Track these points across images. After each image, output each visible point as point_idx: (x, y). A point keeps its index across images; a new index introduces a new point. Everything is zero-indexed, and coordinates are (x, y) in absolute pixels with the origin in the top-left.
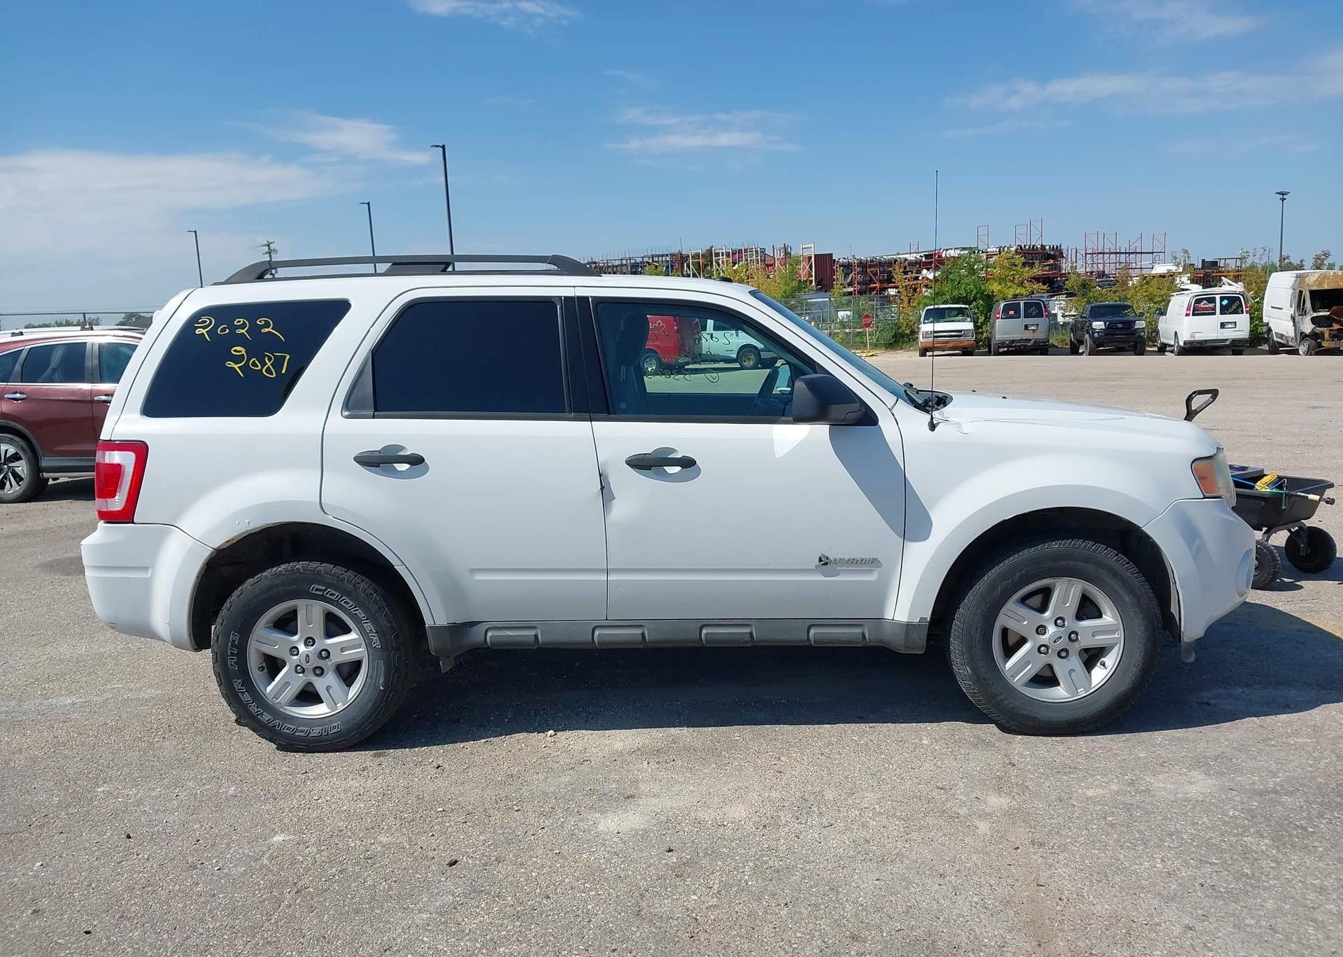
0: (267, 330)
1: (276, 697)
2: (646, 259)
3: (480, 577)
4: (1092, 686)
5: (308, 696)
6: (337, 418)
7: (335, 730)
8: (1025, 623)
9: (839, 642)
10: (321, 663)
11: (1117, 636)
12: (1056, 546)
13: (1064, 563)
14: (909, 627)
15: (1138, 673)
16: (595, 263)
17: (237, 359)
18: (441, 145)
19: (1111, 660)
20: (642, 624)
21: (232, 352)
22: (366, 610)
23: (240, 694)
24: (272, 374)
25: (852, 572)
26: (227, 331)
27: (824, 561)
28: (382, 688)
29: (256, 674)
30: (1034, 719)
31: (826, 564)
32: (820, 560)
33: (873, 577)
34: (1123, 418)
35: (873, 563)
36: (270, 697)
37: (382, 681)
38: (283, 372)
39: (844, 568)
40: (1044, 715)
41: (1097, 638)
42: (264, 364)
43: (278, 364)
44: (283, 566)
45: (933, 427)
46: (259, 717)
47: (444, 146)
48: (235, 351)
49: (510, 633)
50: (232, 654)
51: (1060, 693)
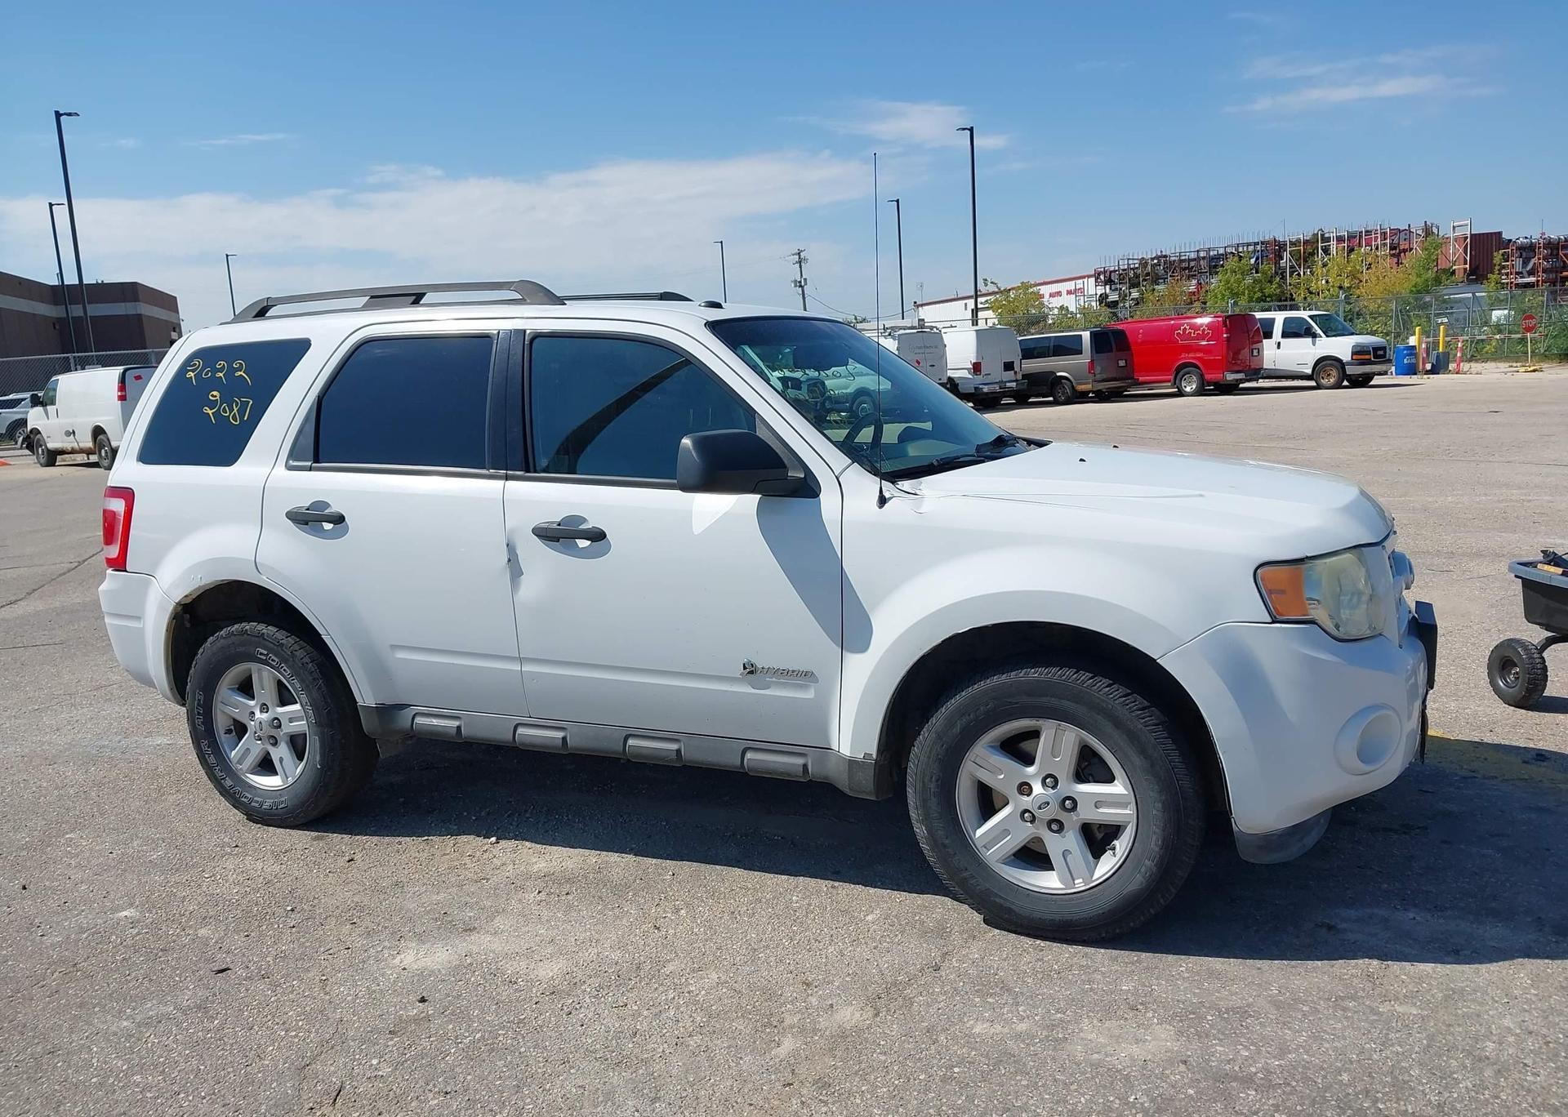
0: (240, 373)
1: (240, 762)
2: (1229, 250)
3: (401, 655)
4: (1094, 878)
5: (266, 766)
6: (281, 470)
7: (283, 806)
8: (1002, 776)
9: (775, 772)
10: (273, 732)
11: (1129, 812)
12: (1035, 674)
13: (1044, 699)
14: (852, 763)
15: (1154, 869)
16: (1165, 256)
17: (212, 405)
18: (969, 127)
19: (1122, 845)
20: (565, 727)
21: (211, 398)
22: (302, 681)
23: (207, 756)
24: (236, 421)
25: (784, 685)
26: (210, 374)
27: (750, 670)
28: (319, 767)
29: (223, 738)
30: (1010, 910)
31: (751, 672)
32: (745, 668)
33: (810, 694)
34: (1201, 496)
35: (805, 677)
36: (235, 761)
37: (318, 758)
38: (245, 419)
39: (774, 679)
40: (1021, 906)
41: (1101, 810)
42: (231, 410)
43: (242, 412)
44: (236, 626)
45: (883, 501)
46: (223, 781)
47: (972, 128)
48: (212, 396)
49: (435, 722)
50: (199, 714)
51: (1049, 881)
